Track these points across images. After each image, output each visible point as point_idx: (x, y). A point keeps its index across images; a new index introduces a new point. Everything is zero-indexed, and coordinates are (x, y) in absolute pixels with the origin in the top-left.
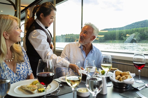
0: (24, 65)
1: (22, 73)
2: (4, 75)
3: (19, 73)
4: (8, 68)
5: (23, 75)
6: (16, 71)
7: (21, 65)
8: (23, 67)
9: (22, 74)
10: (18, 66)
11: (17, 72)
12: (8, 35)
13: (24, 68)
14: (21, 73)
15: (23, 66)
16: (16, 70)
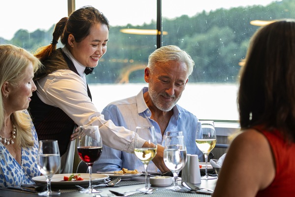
0: (34, 151)
1: (33, 168)
2: (7, 170)
3: (27, 167)
4: (10, 157)
5: (35, 172)
6: (22, 164)
7: (30, 151)
8: (34, 156)
9: (33, 172)
10: (24, 154)
11: (24, 165)
12: (9, 89)
13: (36, 159)
14: (31, 169)
15: (33, 153)
16: (22, 161)
